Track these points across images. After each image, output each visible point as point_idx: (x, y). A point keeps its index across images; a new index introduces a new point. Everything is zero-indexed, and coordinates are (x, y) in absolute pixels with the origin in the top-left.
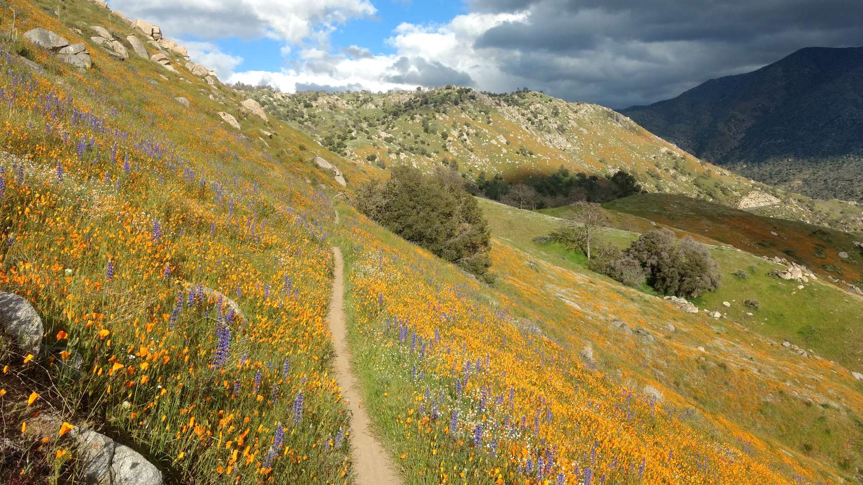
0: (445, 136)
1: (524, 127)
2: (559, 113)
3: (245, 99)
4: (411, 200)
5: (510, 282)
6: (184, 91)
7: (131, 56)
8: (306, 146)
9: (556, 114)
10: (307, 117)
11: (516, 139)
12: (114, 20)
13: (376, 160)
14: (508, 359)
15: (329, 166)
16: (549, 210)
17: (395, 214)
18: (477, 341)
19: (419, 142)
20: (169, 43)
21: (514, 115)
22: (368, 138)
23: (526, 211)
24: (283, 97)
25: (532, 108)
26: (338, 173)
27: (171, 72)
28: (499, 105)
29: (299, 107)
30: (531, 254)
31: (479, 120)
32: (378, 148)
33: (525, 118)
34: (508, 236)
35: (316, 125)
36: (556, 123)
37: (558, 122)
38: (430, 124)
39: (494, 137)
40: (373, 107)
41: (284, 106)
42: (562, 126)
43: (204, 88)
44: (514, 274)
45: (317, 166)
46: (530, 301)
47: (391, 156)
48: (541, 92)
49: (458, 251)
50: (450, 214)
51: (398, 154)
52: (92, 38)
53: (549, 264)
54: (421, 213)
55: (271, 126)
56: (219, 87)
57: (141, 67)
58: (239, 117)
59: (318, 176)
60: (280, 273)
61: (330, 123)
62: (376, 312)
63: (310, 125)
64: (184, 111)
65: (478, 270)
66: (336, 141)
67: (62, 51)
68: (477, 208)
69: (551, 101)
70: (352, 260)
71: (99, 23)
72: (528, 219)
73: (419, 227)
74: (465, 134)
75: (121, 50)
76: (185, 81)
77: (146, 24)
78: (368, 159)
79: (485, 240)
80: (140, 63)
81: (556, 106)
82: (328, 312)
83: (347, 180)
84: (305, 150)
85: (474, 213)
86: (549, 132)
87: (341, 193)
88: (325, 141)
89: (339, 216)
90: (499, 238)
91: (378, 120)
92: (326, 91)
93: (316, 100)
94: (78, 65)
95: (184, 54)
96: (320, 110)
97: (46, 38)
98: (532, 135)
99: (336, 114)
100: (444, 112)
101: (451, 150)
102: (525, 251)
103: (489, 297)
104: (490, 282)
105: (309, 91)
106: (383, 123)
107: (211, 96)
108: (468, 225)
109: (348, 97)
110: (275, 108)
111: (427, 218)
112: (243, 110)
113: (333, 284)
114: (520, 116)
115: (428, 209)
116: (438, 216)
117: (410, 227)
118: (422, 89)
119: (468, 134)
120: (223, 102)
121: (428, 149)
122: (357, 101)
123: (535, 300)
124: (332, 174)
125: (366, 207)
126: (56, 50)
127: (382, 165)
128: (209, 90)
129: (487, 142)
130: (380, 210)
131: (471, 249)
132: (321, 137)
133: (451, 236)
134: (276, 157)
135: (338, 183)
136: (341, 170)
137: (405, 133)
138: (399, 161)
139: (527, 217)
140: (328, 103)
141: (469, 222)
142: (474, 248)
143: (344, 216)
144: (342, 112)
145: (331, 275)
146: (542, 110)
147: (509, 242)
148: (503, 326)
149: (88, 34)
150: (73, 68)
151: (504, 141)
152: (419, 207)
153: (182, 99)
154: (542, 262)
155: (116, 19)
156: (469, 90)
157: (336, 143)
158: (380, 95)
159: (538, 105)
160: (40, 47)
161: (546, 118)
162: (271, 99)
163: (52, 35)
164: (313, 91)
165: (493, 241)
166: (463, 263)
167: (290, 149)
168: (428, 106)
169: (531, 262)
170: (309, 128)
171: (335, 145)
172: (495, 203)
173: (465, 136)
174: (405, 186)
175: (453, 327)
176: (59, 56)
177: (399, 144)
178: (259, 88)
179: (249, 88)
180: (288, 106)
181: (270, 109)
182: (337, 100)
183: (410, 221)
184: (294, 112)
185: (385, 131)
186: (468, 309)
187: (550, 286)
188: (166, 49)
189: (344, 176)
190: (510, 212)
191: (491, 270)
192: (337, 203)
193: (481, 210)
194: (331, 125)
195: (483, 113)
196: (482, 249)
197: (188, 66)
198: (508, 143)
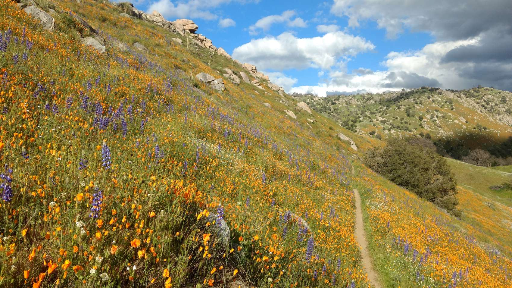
0: (421, 118)
1: (479, 111)
2: (507, 101)
3: (299, 102)
4: (400, 160)
5: (473, 216)
6: (267, 99)
7: (241, 82)
8: (333, 127)
9: (504, 101)
10: (333, 110)
11: (473, 119)
12: (234, 64)
13: (375, 134)
14: (479, 272)
15: (347, 139)
16: (502, 167)
17: (390, 168)
18: (455, 257)
19: (404, 123)
20: (261, 74)
21: (471, 103)
22: (370, 121)
23: (483, 167)
24: (319, 99)
25: (485, 98)
26: (352, 143)
27: (261, 90)
28: (460, 97)
29: (328, 104)
30: (488, 198)
31: (445, 108)
32: (377, 127)
33: (480, 105)
34: (470, 184)
35: (338, 115)
36: (505, 108)
37: (506, 107)
38: (411, 111)
39: (456, 118)
40: (373, 102)
41: (320, 104)
42: (509, 110)
43: (277, 97)
44: (475, 211)
45: (340, 139)
46: (489, 231)
47: (385, 132)
48: (492, 87)
49: (434, 193)
50: (427, 169)
51: (389, 130)
52: (224, 75)
53: (504, 205)
54: (407, 168)
55: (314, 117)
56: (285, 96)
57: (246, 87)
58: (296, 112)
59: (340, 145)
60: (327, 204)
61: (347, 113)
62: (385, 232)
63: (334, 115)
64: (268, 111)
65: (449, 207)
66: (350, 123)
67: (212, 83)
68: (447, 165)
69: (500, 93)
70: (367, 198)
71: (227, 67)
72: (485, 173)
73: (406, 177)
74: (435, 117)
75: (237, 80)
76: (267, 94)
77: (249, 65)
78: (370, 134)
79: (453, 187)
80: (246, 86)
81: (504, 96)
82: (354, 230)
83: (358, 147)
84: (333, 129)
85: (444, 168)
86: (499, 114)
87: (354, 155)
88: (344, 124)
89: (355, 169)
90: (463, 186)
91: (377, 110)
92: (345, 95)
93: (338, 100)
94: (218, 90)
95: (267, 80)
96: (341, 106)
97: (205, 77)
98: (485, 117)
99: (351, 107)
100: (420, 104)
101: (426, 127)
102: (483, 195)
103: (458, 226)
104: (457, 215)
105: (334, 95)
106: (380, 112)
107: (281, 102)
108: (440, 176)
109: (358, 97)
110: (314, 106)
111: (412, 171)
112: (298, 108)
113: (356, 213)
114: (476, 104)
115: (412, 165)
116: (419, 170)
117: (400, 176)
118: (405, 90)
119: (437, 117)
120: (287, 104)
121: (410, 127)
122: (364, 99)
123: (493, 231)
124: (349, 143)
125: (371, 164)
126: (209, 82)
127: (379, 137)
128: (280, 98)
129: (451, 122)
130: (379, 165)
131: (443, 193)
132: (341, 121)
133: (428, 183)
134: (316, 134)
135: (352, 149)
136: (354, 141)
137: (394, 117)
138: (391, 135)
139: (484, 172)
140: (346, 101)
141: (441, 175)
142: (445, 192)
143: (357, 169)
144: (354, 106)
145: (354, 207)
146: (493, 99)
147: (471, 188)
148: (473, 248)
149: (222, 72)
150: (216, 91)
151: (464, 121)
152: (406, 164)
153: (267, 104)
154: (498, 204)
155: (235, 64)
156: (437, 89)
157: (350, 125)
158: (378, 95)
159: (490, 96)
160: (202, 82)
161: (496, 105)
162: (313, 101)
163: (208, 75)
164: (337, 95)
165: (458, 187)
166: (437, 202)
167: (324, 129)
168: (410, 100)
169: (489, 203)
170: (334, 116)
171: (349, 126)
172: (459, 162)
173: (435, 118)
174: (396, 151)
175: (437, 246)
176: (210, 86)
177: (391, 124)
178: (306, 95)
179: (301, 95)
180: (322, 104)
181: (311, 107)
182: (351, 99)
183: (399, 173)
184: (325, 107)
185: (381, 116)
186: (446, 234)
187: (506, 221)
188: (258, 78)
189: (356, 145)
190: (470, 168)
191: (458, 207)
192: (353, 161)
193: (449, 167)
194: (347, 114)
195: (448, 103)
196: (451, 192)
197: (269, 86)
198: (467, 122)
